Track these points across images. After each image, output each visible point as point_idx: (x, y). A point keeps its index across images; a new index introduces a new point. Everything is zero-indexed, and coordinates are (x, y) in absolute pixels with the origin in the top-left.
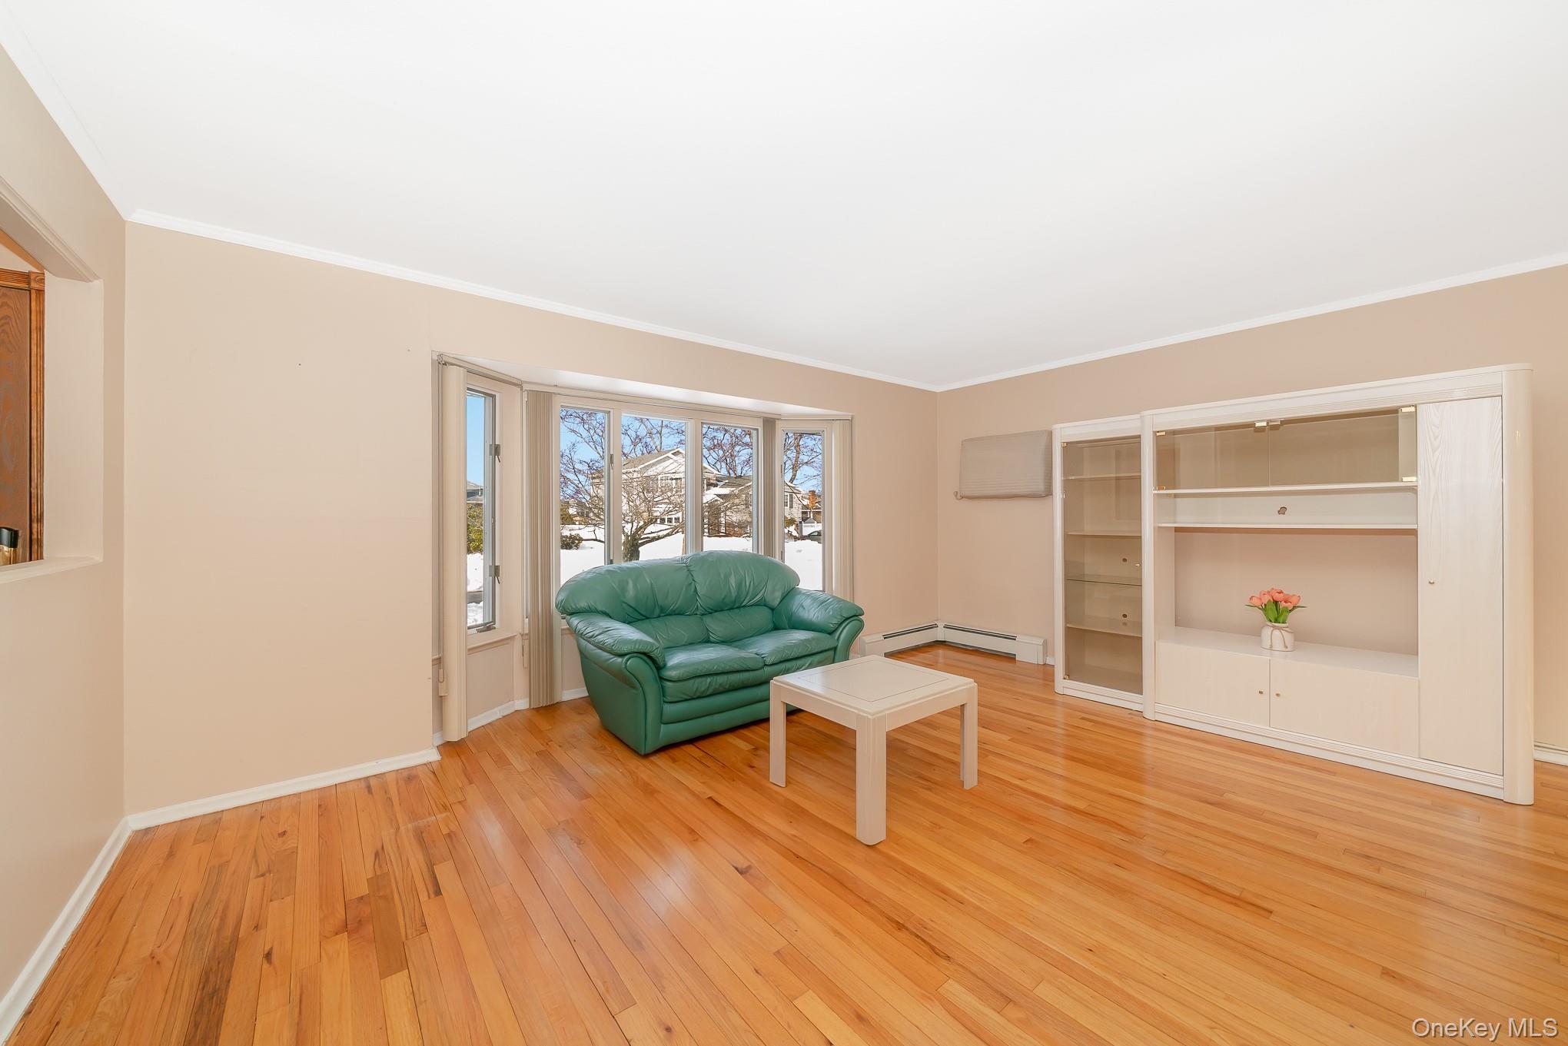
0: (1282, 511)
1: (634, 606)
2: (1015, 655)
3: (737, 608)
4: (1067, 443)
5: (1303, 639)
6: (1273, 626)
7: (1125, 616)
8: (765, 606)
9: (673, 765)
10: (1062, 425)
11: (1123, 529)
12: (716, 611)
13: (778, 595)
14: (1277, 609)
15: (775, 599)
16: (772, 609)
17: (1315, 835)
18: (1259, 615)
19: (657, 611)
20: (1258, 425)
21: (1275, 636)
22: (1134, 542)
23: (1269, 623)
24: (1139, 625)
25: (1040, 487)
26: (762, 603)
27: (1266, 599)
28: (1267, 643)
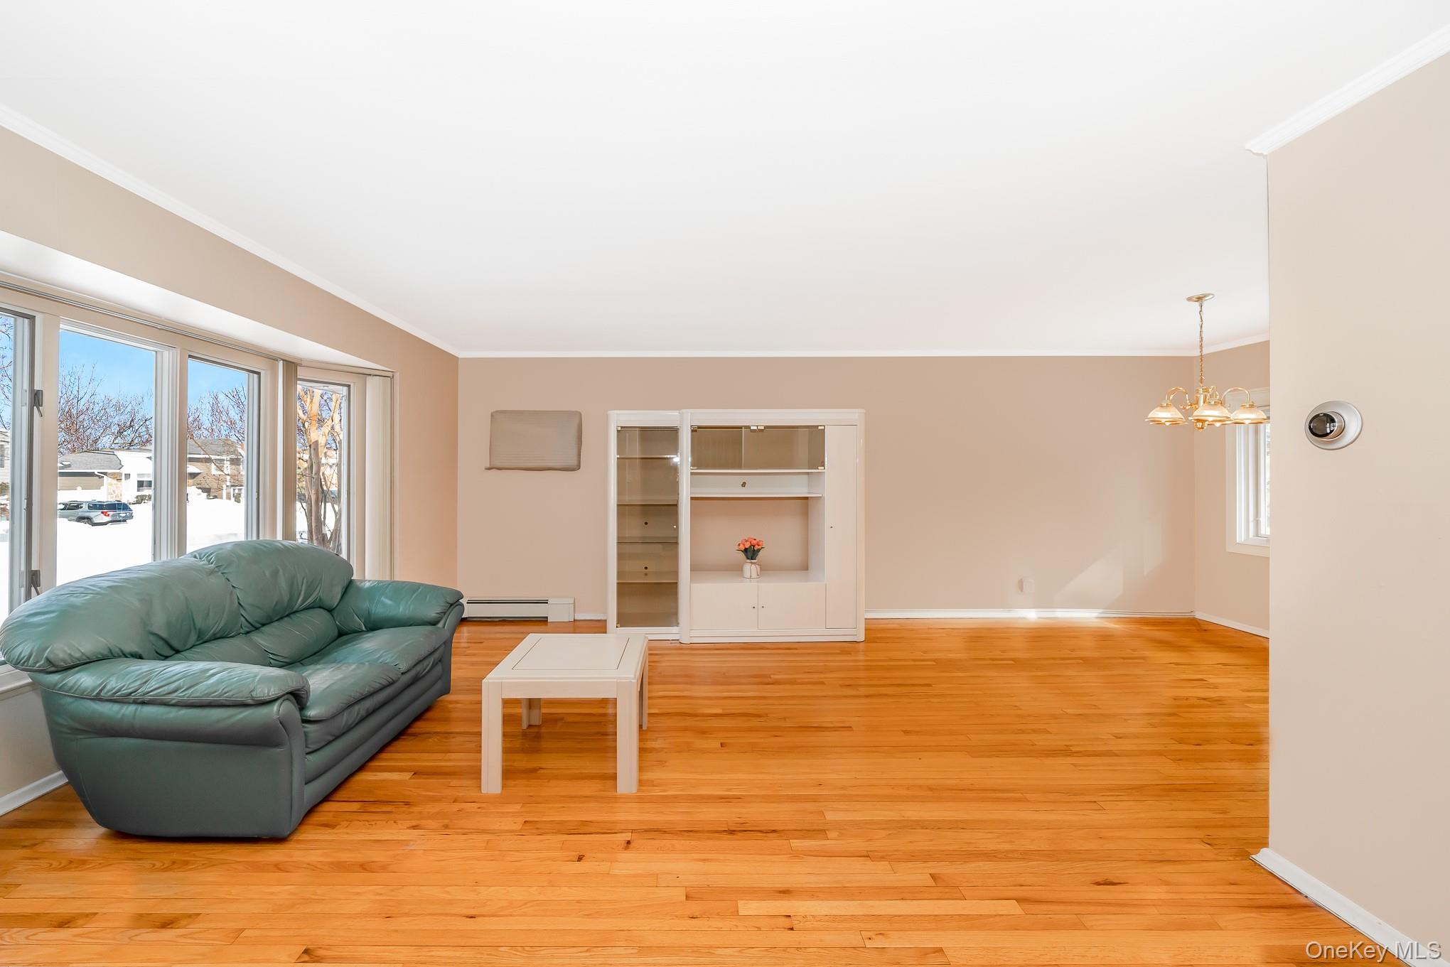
0: (744, 485)
1: (164, 635)
2: (547, 617)
3: (287, 616)
4: (622, 427)
5: (765, 570)
6: (751, 563)
7: (646, 568)
8: (320, 607)
9: (334, 831)
10: (619, 412)
11: (666, 499)
12: (263, 625)
13: (338, 591)
14: (751, 552)
15: (334, 598)
16: (330, 611)
17: (823, 683)
18: (742, 555)
19: (193, 637)
20: (752, 428)
21: (750, 568)
22: (673, 508)
23: (748, 561)
24: (675, 573)
25: (574, 462)
26: (319, 605)
27: (748, 545)
28: (747, 574)
